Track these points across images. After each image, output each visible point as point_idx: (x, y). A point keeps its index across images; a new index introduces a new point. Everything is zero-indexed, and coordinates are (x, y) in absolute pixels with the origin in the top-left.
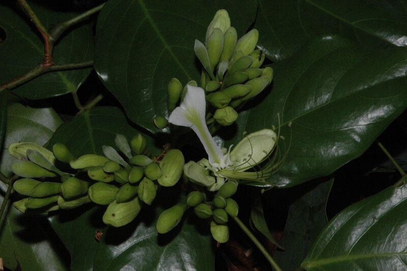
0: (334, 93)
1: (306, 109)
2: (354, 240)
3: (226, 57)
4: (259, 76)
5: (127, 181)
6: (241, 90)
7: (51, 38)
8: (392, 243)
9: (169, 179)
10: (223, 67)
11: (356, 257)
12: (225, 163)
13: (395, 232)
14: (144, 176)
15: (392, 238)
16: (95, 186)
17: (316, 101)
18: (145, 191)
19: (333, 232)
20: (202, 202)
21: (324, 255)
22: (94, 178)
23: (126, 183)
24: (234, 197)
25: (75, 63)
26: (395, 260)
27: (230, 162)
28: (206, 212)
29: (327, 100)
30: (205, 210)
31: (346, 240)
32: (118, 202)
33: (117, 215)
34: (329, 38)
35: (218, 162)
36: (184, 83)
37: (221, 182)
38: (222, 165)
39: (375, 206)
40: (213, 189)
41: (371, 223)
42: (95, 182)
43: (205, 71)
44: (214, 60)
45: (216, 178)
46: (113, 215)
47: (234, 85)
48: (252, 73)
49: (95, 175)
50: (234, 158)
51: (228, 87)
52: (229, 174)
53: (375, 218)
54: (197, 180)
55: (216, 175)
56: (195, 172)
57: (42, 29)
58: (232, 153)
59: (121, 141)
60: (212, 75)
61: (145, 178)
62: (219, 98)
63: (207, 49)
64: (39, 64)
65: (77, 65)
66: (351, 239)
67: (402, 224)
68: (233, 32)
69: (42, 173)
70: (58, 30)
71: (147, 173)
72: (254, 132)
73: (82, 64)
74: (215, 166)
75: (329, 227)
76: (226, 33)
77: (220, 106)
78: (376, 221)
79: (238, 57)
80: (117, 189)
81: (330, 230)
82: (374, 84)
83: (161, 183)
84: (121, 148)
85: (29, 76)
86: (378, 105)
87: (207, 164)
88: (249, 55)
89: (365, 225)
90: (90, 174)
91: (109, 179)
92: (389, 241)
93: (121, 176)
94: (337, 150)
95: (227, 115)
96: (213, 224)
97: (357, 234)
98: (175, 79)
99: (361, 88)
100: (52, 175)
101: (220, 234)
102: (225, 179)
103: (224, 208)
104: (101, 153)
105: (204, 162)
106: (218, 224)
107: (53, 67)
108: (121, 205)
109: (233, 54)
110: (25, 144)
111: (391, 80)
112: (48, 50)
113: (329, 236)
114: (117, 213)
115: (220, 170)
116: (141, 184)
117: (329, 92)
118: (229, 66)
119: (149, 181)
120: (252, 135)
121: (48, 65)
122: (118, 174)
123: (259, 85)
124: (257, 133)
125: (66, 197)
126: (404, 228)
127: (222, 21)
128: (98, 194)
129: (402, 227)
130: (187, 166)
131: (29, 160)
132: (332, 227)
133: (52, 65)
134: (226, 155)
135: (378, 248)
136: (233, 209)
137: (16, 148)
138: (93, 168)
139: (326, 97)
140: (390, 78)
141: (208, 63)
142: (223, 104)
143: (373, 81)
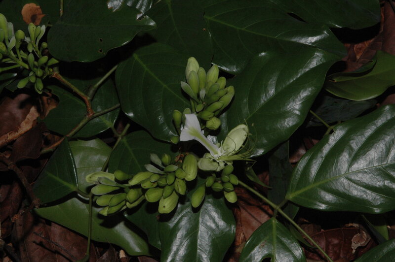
0: (276, 89)
1: (261, 103)
2: (313, 174)
3: (202, 86)
4: (227, 93)
5: (166, 184)
6: (218, 105)
7: (88, 98)
8: (337, 169)
9: (191, 175)
10: (203, 93)
11: (318, 184)
12: (221, 152)
13: (337, 162)
14: (176, 177)
15: (336, 166)
16: (148, 192)
17: (266, 96)
18: (179, 188)
19: (299, 173)
20: (215, 181)
21: (298, 188)
22: (146, 188)
23: (166, 185)
24: (234, 173)
25: (108, 109)
26: (342, 180)
27: (224, 152)
28: (219, 188)
29: (273, 94)
30: (218, 186)
31: (309, 175)
32: (165, 198)
33: (166, 206)
34: (263, 54)
35: (217, 153)
36: (182, 111)
37: (222, 165)
38: (220, 154)
39: (320, 150)
40: (218, 170)
41: (321, 160)
42: (147, 189)
43: (192, 99)
44: (196, 91)
45: (218, 163)
46: (164, 207)
47: (212, 103)
48: (221, 93)
49: (146, 185)
50: (225, 148)
51: (209, 105)
52: (226, 159)
53: (322, 157)
54: (208, 170)
55: (218, 161)
56: (205, 164)
57: (82, 94)
58: (224, 145)
59: (154, 158)
60: (197, 100)
61: (177, 179)
62: (206, 115)
63: (190, 85)
64: (85, 116)
65: (109, 109)
66: (311, 173)
67: (340, 156)
68: (202, 70)
69: (111, 189)
70: (91, 92)
71: (177, 176)
72: (233, 128)
73: (112, 108)
74: (216, 156)
75: (296, 170)
76: (198, 72)
77: (208, 119)
78: (323, 159)
79: (210, 85)
80: (162, 189)
81: (297, 172)
82: (299, 76)
83: (187, 180)
84: (156, 163)
85: (81, 124)
86: (305, 89)
87: (211, 157)
88: (216, 82)
89: (317, 163)
90: (143, 186)
91: (155, 185)
92: (335, 169)
93: (162, 182)
94: (288, 124)
95: (214, 123)
96: (225, 193)
97: (314, 170)
98: (176, 110)
99: (292, 81)
100: (117, 188)
101: (231, 198)
102: (224, 162)
103: (229, 182)
104: (145, 170)
105: (208, 156)
106: (228, 192)
107: (95, 115)
108: (166, 199)
109: (206, 84)
110: (95, 174)
111: (308, 71)
112: (89, 106)
113: (297, 176)
114: (166, 205)
115: (220, 158)
116: (176, 183)
117: (272, 89)
118: (206, 91)
119: (180, 181)
120: (233, 130)
121: (91, 115)
122: (160, 182)
123: (227, 99)
124: (235, 129)
125: (131, 202)
126: (342, 159)
127: (193, 65)
128: (151, 197)
129: (340, 158)
130: (199, 163)
131: (100, 183)
132: (298, 169)
133: (94, 114)
134: (220, 148)
135: (330, 175)
136: (235, 180)
137: (90, 178)
138: (143, 181)
139: (272, 92)
140: (307, 70)
141: (192, 93)
142: (210, 118)
143: (298, 75)
